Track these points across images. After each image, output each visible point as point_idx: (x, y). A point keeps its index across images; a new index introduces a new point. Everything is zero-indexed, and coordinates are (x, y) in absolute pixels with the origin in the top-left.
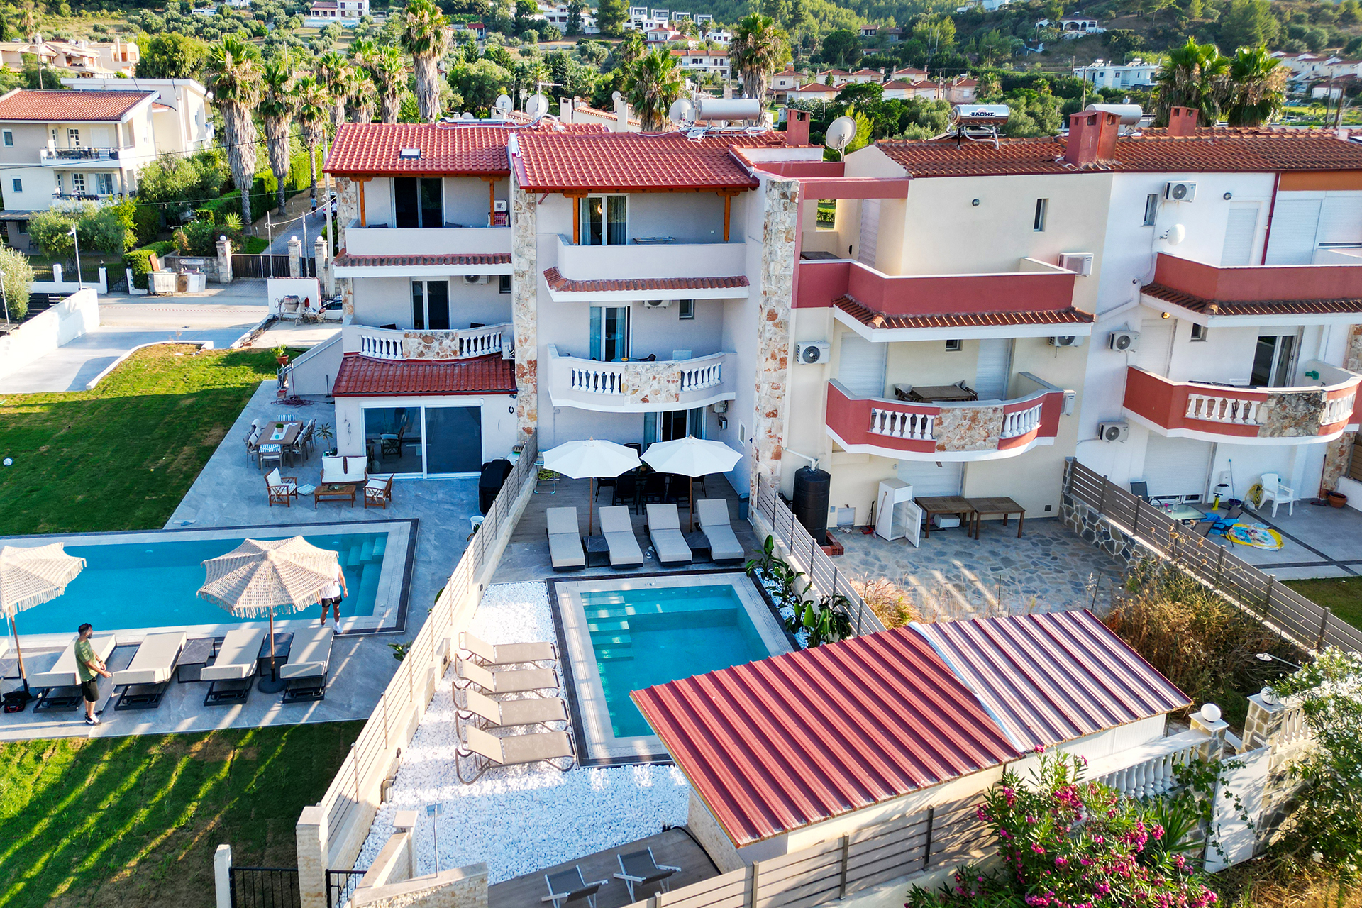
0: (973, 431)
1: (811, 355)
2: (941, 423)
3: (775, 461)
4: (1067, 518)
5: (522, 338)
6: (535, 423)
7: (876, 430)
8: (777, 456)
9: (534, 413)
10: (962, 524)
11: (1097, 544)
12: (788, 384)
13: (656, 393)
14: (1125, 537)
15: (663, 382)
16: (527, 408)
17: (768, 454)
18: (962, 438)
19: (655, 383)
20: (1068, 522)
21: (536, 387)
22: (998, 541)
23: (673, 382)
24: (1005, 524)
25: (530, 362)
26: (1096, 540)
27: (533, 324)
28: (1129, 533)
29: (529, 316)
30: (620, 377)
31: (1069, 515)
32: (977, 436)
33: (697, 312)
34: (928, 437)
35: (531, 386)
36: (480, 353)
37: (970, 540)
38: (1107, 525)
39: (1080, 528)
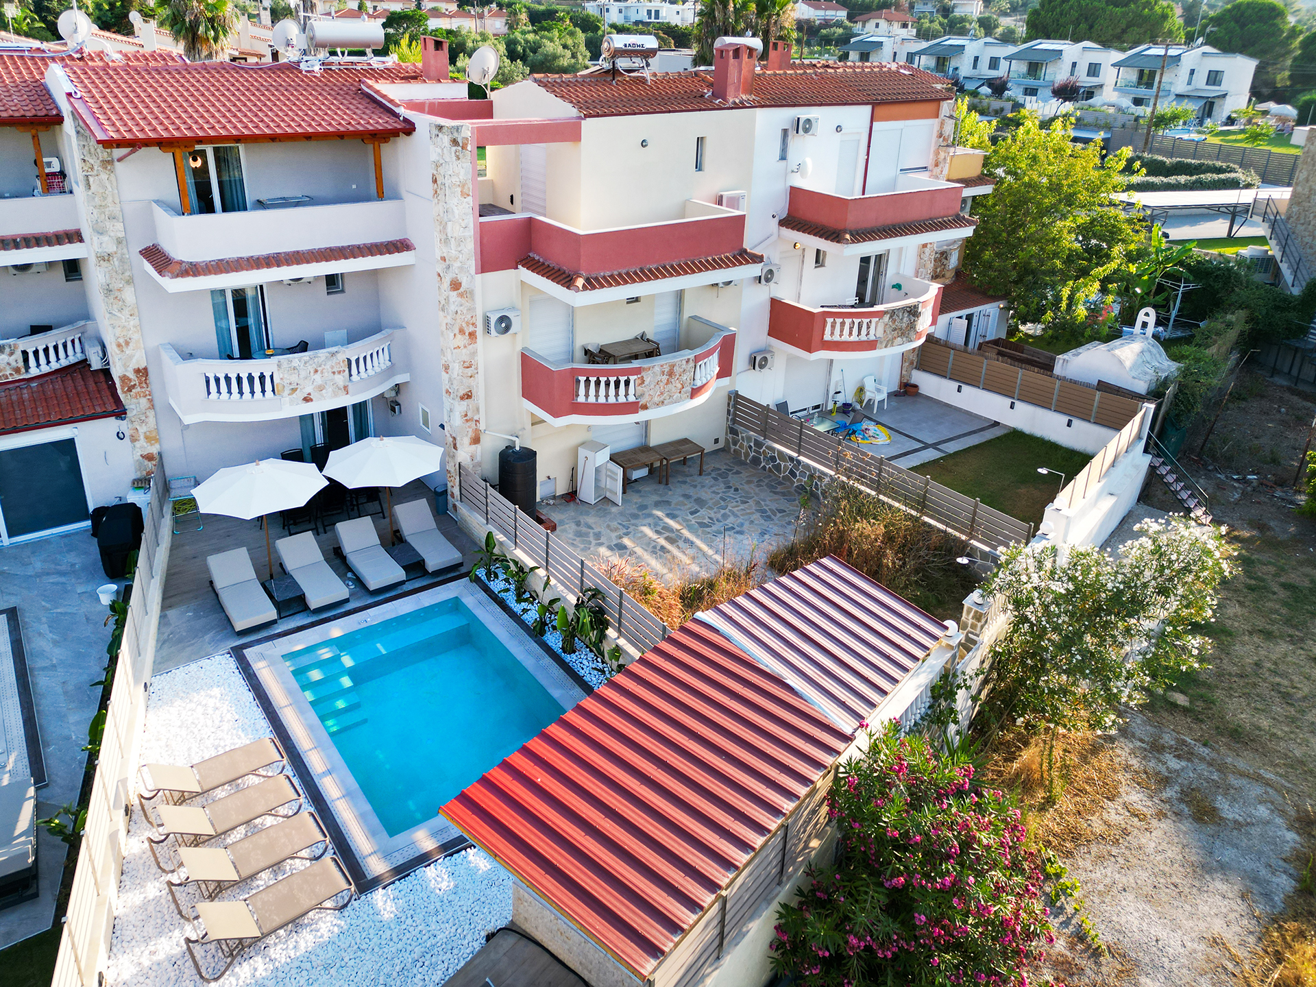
0: (670, 385)
1: (503, 325)
2: (643, 382)
3: (474, 446)
4: (733, 447)
5: (121, 341)
6: (157, 446)
7: (581, 399)
8: (476, 440)
9: (154, 434)
10: (650, 472)
11: (764, 468)
12: (480, 360)
13: (321, 388)
14: (791, 459)
15: (328, 375)
16: (142, 429)
17: (467, 441)
18: (662, 393)
19: (317, 377)
20: (735, 450)
21: (151, 401)
22: (685, 482)
23: (339, 372)
24: (684, 464)
25: (137, 371)
26: (763, 464)
27: (133, 322)
28: (795, 455)
29: (126, 312)
30: (272, 377)
31: (735, 443)
32: (674, 390)
33: (347, 286)
34: (632, 398)
35: (144, 402)
36: (54, 366)
37: (662, 486)
38: (773, 449)
39: (747, 455)
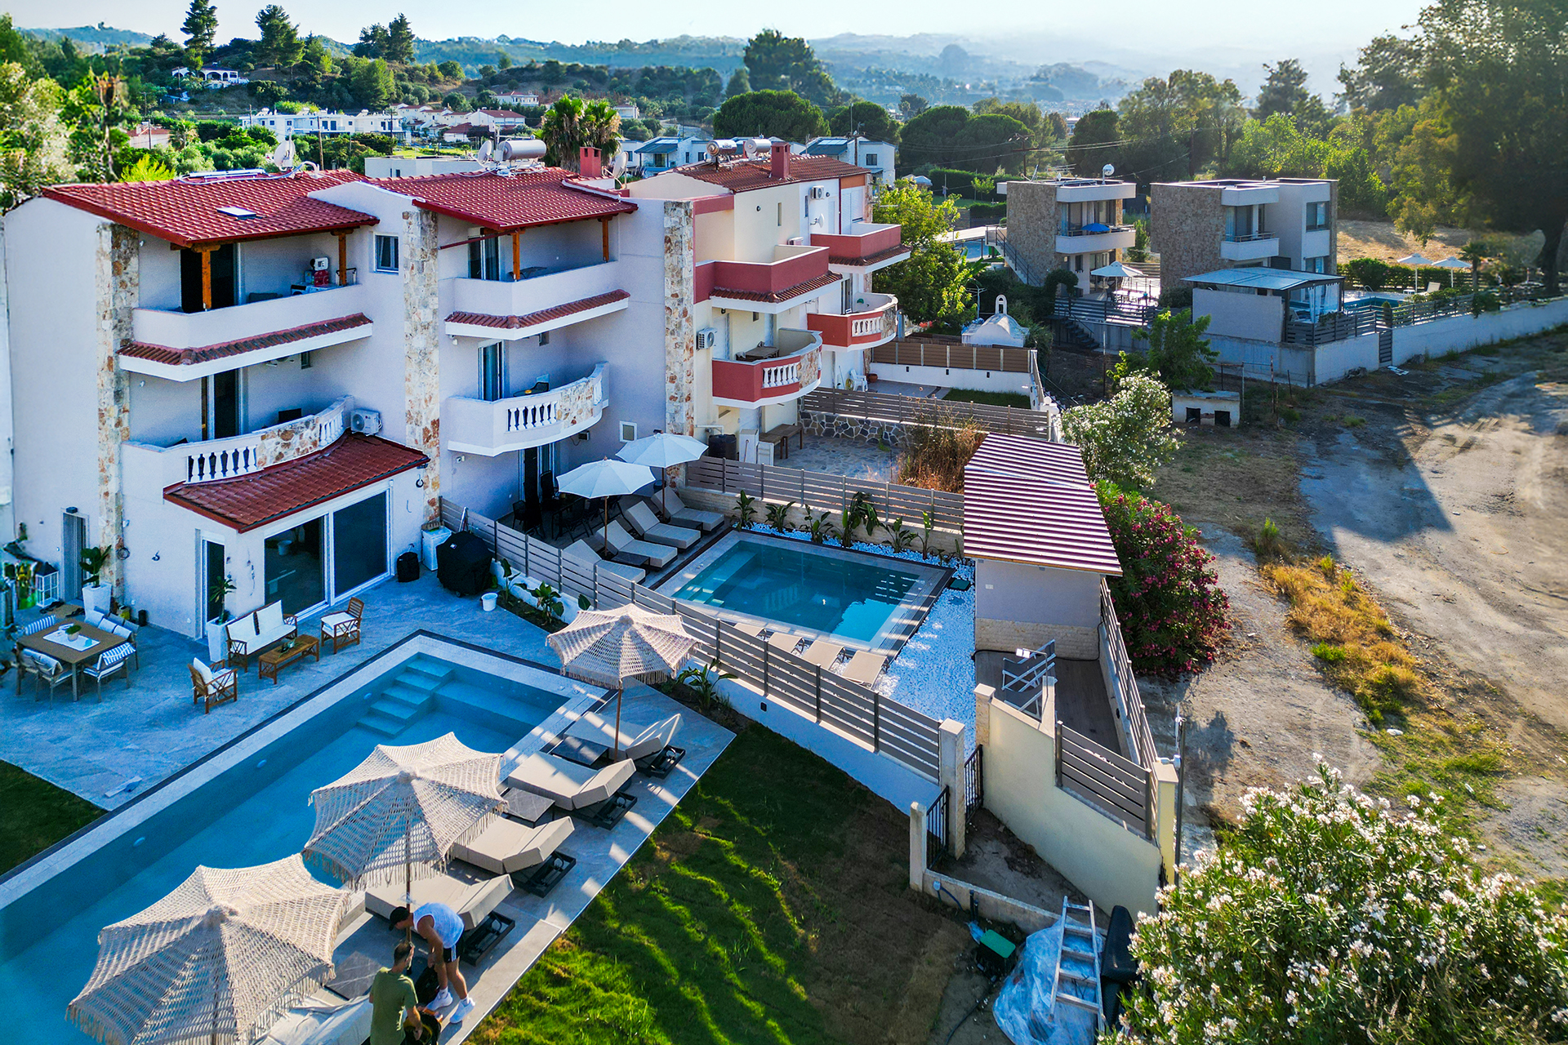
1: (710, 340)
2: (799, 367)
4: (805, 428)
6: (438, 491)
7: (766, 385)
8: (692, 433)
9: (438, 480)
14: (861, 421)
15: (584, 400)
16: (433, 476)
19: (580, 402)
20: (808, 431)
21: (440, 449)
22: (797, 455)
23: (589, 398)
25: (432, 425)
26: (836, 434)
27: (434, 379)
28: (863, 418)
29: (432, 371)
31: (807, 425)
32: (812, 372)
33: (551, 339)
34: (795, 380)
35: (434, 449)
37: (785, 460)
38: (843, 419)
39: (820, 430)
